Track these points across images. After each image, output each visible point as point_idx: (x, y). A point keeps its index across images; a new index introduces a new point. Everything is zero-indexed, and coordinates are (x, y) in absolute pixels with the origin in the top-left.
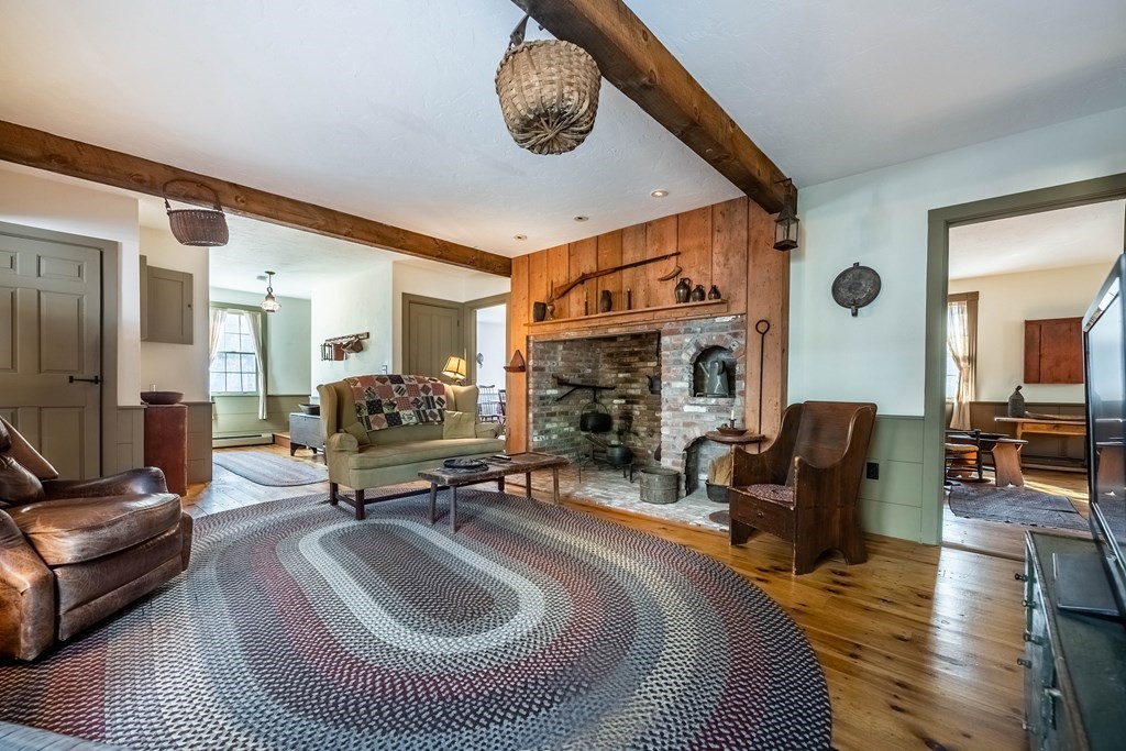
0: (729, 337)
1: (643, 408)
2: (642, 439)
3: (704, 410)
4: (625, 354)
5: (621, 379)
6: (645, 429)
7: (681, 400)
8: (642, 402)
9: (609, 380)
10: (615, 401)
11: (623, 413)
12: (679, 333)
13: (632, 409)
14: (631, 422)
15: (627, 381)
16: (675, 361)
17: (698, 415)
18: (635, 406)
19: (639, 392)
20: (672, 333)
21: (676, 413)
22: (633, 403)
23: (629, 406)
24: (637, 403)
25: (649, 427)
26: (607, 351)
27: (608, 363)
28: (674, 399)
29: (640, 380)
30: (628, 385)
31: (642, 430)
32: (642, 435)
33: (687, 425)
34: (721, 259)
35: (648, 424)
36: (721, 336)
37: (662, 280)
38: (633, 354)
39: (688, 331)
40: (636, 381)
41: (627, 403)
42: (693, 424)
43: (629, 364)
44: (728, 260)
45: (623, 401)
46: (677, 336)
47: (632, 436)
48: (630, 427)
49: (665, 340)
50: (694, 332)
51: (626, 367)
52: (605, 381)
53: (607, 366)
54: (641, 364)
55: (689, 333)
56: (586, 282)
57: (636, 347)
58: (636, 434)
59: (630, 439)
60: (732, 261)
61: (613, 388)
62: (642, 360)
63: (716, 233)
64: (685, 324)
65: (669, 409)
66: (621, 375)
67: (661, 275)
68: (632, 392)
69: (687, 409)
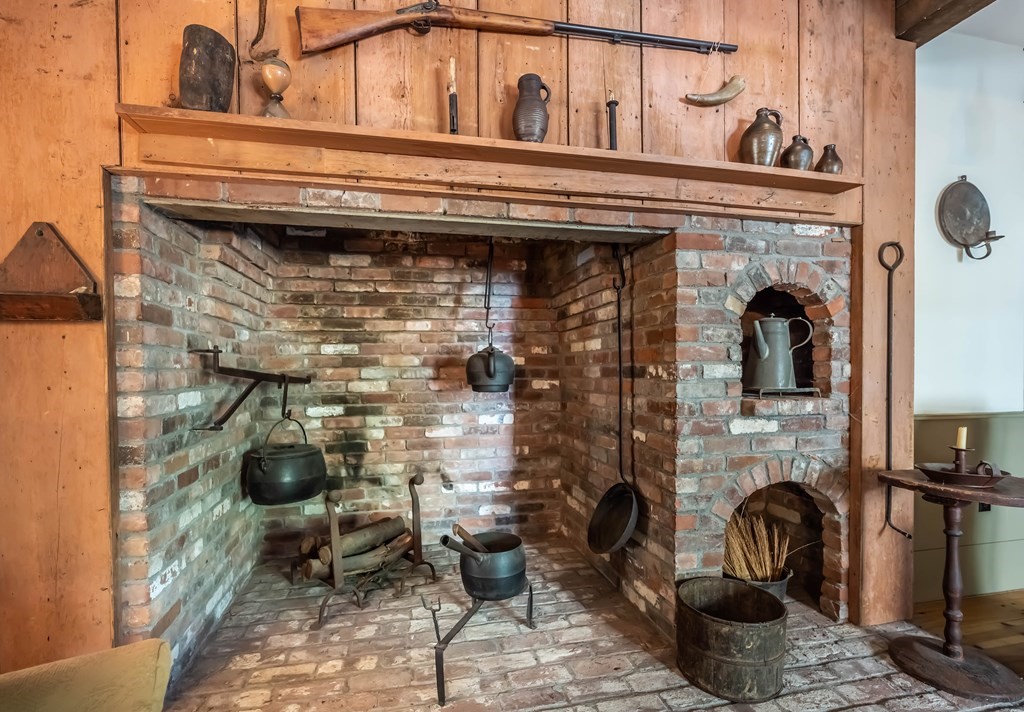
0: (820, 270)
1: (394, 421)
2: (392, 491)
3: (773, 426)
4: (348, 300)
5: (330, 357)
6: (400, 467)
7: (725, 408)
8: (391, 408)
9: (291, 360)
10: (312, 411)
11: (338, 438)
12: (718, 247)
13: (364, 426)
14: (360, 457)
15: (347, 361)
16: (712, 313)
17: (762, 439)
18: (372, 420)
19: (382, 387)
20: (703, 244)
21: (714, 439)
22: (364, 412)
23: (356, 421)
24: (376, 412)
25: (409, 463)
26: (295, 287)
27: (291, 318)
28: (710, 407)
29: (386, 360)
30: (353, 371)
31: (393, 472)
32: (393, 481)
33: (736, 465)
34: (818, 95)
35: (406, 456)
36: (805, 265)
37: (688, 101)
38: (370, 300)
39: (738, 245)
40: (375, 363)
41: (349, 412)
42: (750, 461)
43: (358, 323)
44: (830, 103)
45: (339, 410)
46: (715, 255)
47: (364, 487)
48: (357, 468)
49: (687, 259)
50: (753, 250)
51: (351, 331)
52: (283, 363)
53: (285, 324)
54: (391, 325)
55: (742, 249)
56: (435, 33)
57: (383, 283)
58: (376, 481)
59: (360, 495)
60: (837, 107)
61: (307, 380)
62: (394, 315)
63: (806, 35)
64: (732, 227)
65: (699, 431)
66: (328, 349)
67: (688, 89)
68: (364, 387)
69: (739, 426)
